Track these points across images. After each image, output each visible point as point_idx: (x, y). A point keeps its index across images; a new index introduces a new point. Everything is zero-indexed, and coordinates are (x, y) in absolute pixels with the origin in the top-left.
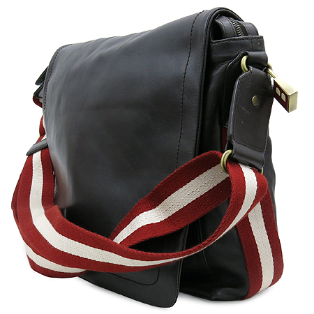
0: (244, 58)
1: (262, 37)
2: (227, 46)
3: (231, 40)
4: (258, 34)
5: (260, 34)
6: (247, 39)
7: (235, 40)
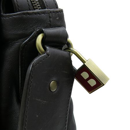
0: (40, 37)
1: (61, 11)
2: (22, 21)
3: (24, 14)
4: (57, 7)
5: (60, 7)
6: (44, 13)
7: (28, 14)
